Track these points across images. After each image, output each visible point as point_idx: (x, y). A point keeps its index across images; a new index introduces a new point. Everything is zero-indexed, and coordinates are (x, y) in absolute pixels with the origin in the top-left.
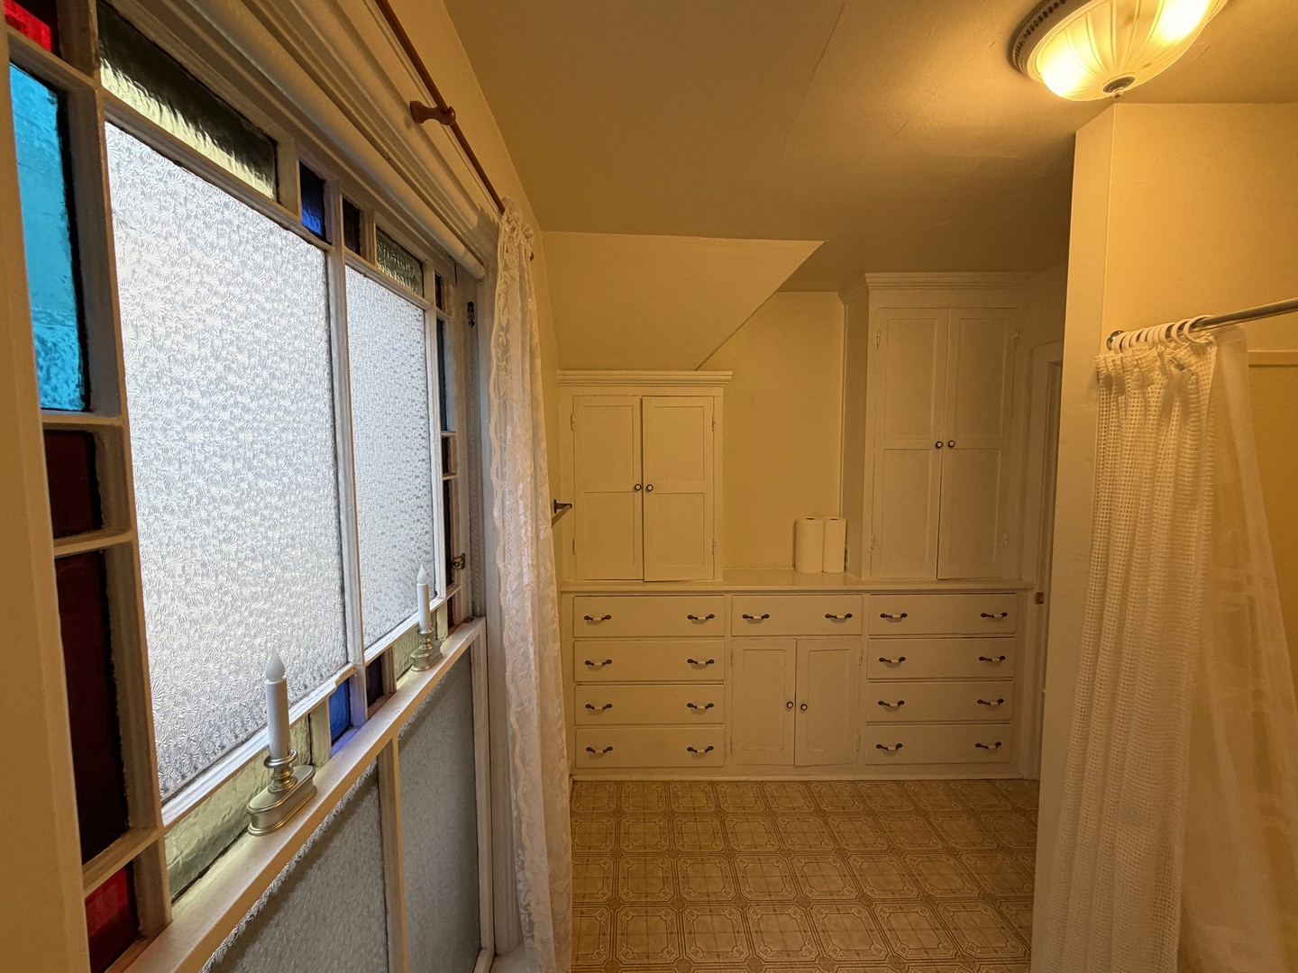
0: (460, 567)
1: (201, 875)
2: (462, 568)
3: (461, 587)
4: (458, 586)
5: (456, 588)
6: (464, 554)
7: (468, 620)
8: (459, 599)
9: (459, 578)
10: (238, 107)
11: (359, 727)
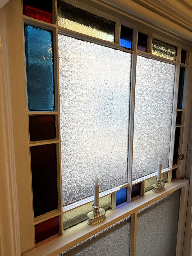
0: (181, 159)
1: (75, 225)
2: (182, 159)
3: (180, 166)
4: (179, 165)
5: (178, 166)
6: (183, 154)
7: (182, 178)
8: (179, 170)
9: (180, 163)
10: (102, 16)
11: (128, 203)
